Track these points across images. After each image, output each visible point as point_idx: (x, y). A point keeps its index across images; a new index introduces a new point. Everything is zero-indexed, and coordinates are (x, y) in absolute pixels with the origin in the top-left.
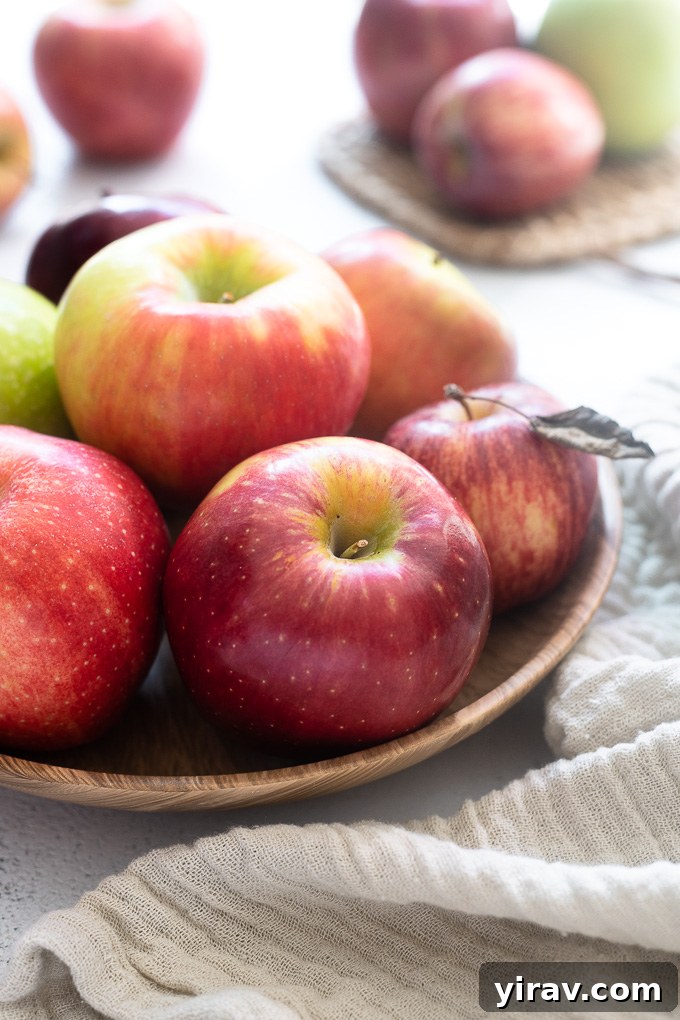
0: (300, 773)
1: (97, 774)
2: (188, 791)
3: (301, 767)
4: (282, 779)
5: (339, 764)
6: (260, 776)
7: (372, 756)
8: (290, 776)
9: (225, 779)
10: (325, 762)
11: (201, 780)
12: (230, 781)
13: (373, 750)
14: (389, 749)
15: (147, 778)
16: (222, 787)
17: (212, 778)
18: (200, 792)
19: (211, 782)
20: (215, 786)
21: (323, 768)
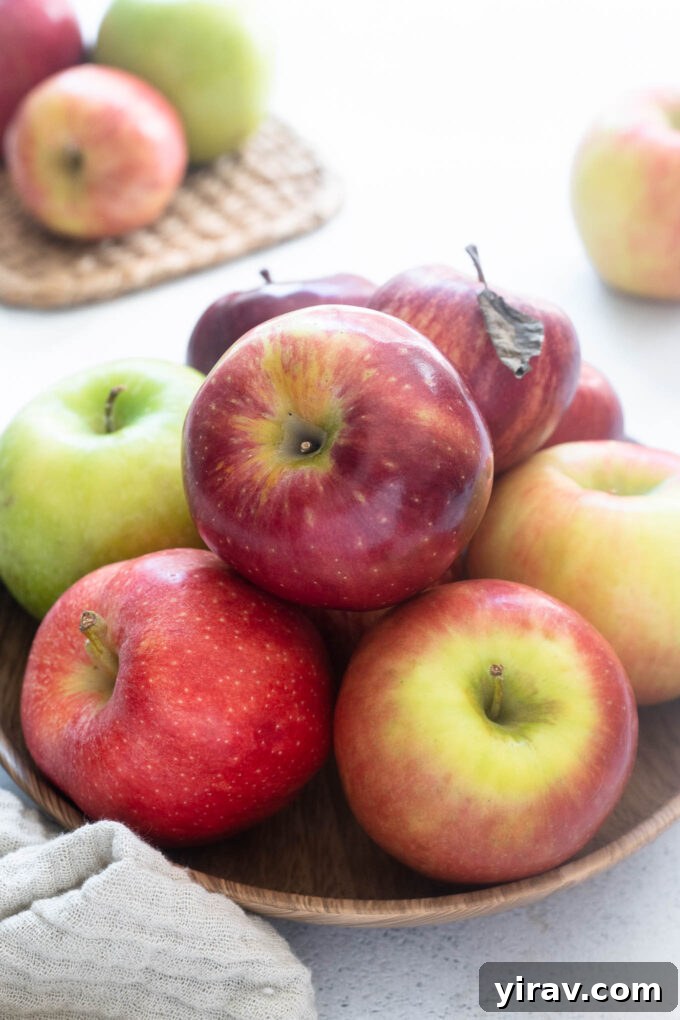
0: (402, 909)
1: (216, 880)
2: (296, 910)
3: (405, 902)
4: (385, 912)
5: (441, 905)
6: (365, 906)
7: (473, 900)
8: (393, 909)
9: (332, 903)
10: (428, 900)
11: (310, 901)
12: (337, 906)
13: (476, 894)
14: (491, 896)
15: (261, 891)
16: (328, 911)
17: (320, 899)
18: (307, 913)
19: (319, 905)
20: (322, 909)
21: (425, 905)
